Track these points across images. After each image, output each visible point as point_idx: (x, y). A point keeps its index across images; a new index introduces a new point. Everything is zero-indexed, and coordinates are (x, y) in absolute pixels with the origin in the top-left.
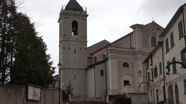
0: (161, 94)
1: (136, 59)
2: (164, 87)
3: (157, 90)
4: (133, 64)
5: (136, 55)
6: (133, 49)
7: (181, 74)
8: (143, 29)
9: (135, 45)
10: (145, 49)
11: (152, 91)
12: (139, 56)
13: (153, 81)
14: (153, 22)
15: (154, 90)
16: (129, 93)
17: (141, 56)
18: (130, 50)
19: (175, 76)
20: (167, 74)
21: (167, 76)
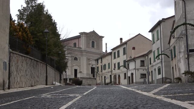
0: (108, 79)
1: (82, 55)
2: (111, 76)
3: (105, 77)
4: (80, 58)
5: (82, 52)
6: (80, 48)
7: (123, 71)
8: (88, 36)
9: (82, 46)
10: (88, 49)
11: (101, 77)
12: (84, 53)
13: (102, 72)
14: (94, 31)
15: (102, 77)
16: (81, 78)
17: (85, 53)
18: (79, 49)
19: (119, 71)
20: (114, 69)
21: (114, 70)
